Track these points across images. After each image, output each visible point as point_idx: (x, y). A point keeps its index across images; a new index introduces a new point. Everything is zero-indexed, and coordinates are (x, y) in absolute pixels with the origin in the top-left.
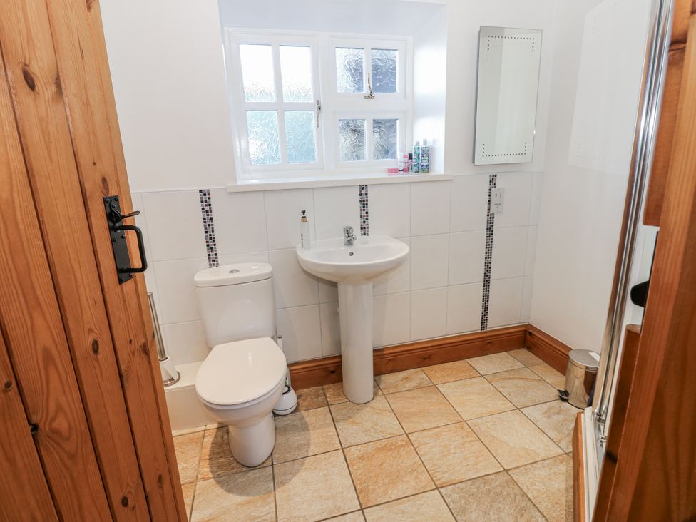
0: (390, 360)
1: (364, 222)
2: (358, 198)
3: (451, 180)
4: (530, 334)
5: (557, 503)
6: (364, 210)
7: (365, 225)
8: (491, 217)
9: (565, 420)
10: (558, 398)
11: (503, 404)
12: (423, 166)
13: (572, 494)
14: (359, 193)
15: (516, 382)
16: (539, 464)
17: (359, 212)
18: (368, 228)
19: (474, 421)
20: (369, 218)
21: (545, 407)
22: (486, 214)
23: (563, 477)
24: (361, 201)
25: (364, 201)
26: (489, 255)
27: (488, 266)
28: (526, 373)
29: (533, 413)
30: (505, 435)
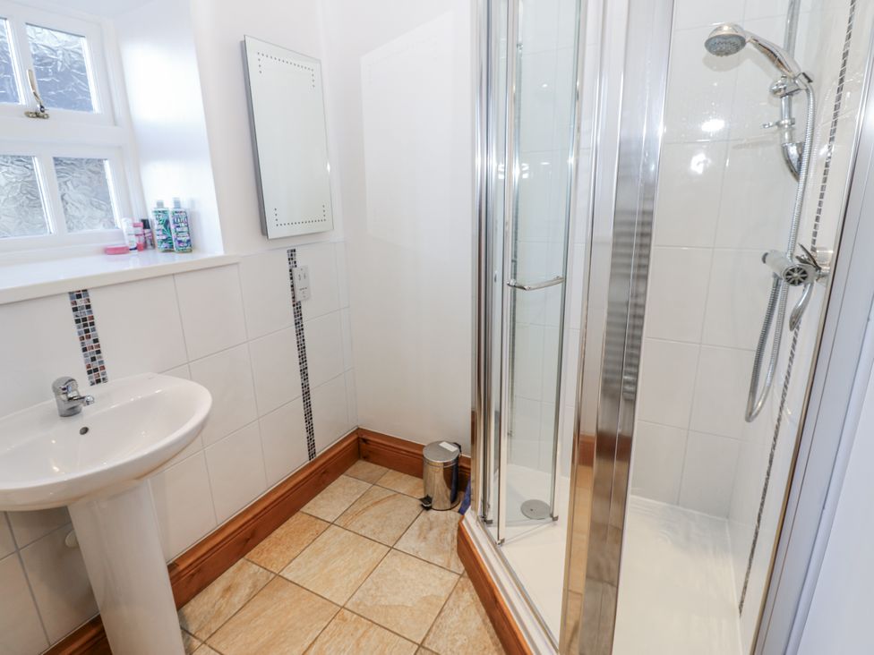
0: (193, 575)
1: (93, 359)
2: (71, 316)
3: (236, 264)
4: (365, 440)
5: (485, 648)
6: (89, 337)
7: (95, 365)
8: (297, 307)
9: (441, 533)
10: (421, 509)
11: (375, 551)
12: (180, 242)
13: (490, 625)
14: (70, 307)
15: (373, 511)
16: (447, 611)
17: (79, 342)
18: (103, 368)
19: (353, 599)
20: (102, 349)
21: (416, 528)
22: (292, 304)
23: (473, 610)
24: (78, 321)
25: (85, 319)
26: (303, 359)
27: (304, 373)
28: (378, 492)
29: (409, 543)
30: (396, 594)
